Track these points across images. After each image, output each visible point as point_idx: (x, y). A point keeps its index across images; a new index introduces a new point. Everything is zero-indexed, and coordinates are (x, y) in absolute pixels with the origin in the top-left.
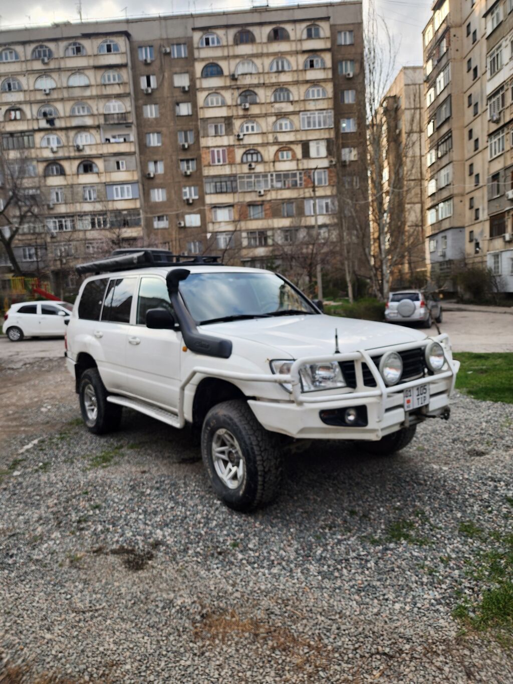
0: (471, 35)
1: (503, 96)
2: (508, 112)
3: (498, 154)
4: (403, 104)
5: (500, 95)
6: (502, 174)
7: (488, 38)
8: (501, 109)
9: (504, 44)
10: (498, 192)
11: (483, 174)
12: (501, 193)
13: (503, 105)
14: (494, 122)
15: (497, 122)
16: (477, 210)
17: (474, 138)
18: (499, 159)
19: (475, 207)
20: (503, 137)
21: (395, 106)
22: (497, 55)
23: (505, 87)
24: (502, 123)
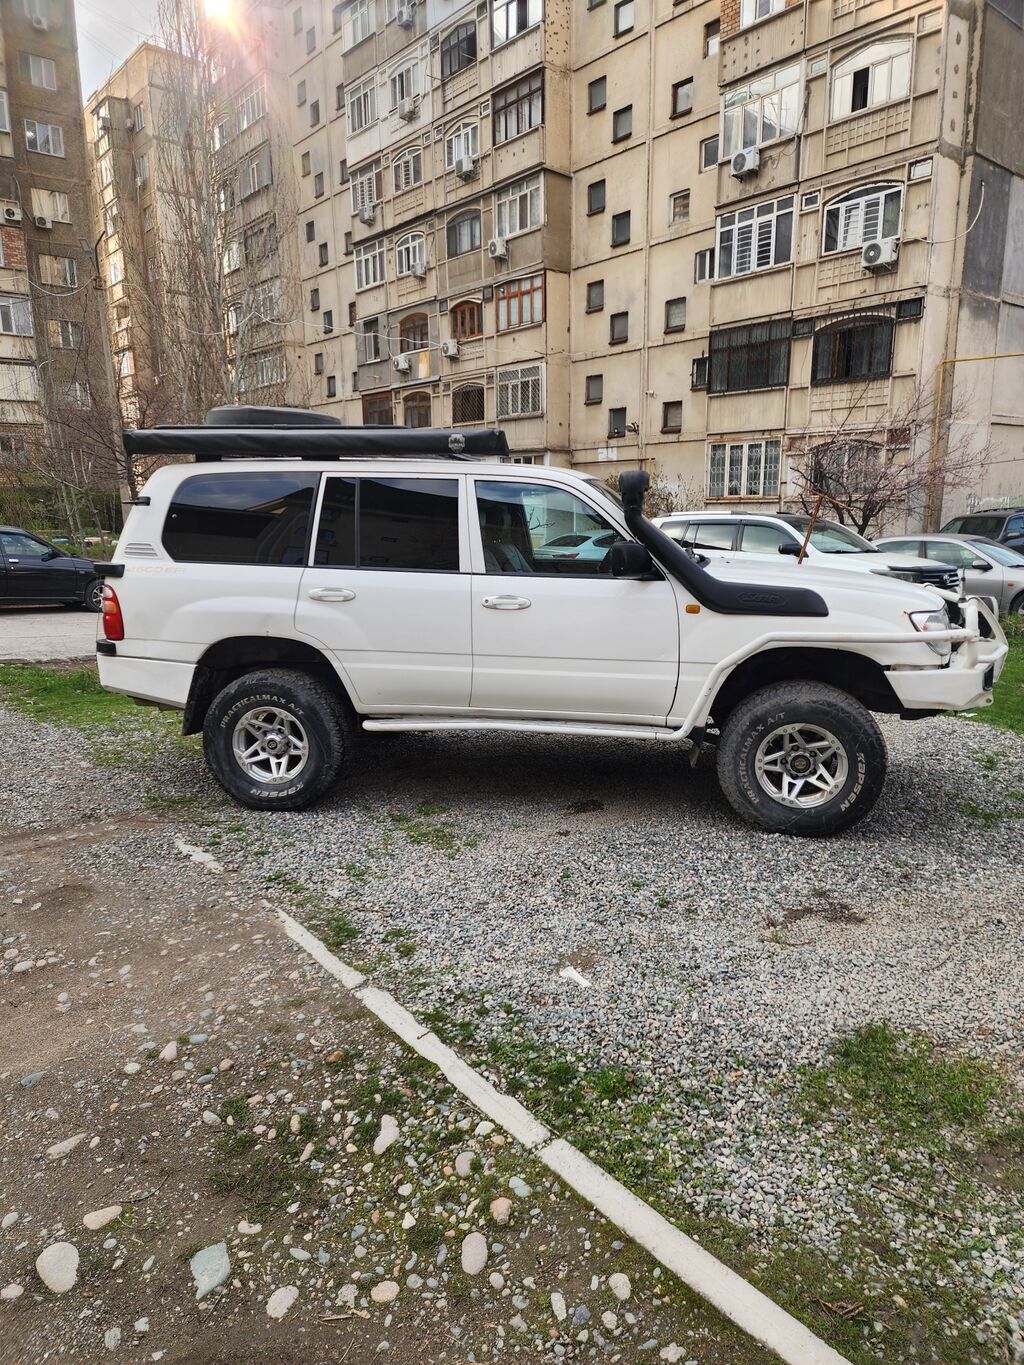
0: (303, 35)
1: (379, 176)
2: (389, 210)
3: (372, 284)
4: (150, 125)
5: (372, 174)
6: (382, 321)
7: (345, 56)
8: (376, 202)
9: (378, 79)
10: (377, 353)
11: (340, 314)
12: (383, 356)
13: (379, 196)
14: (364, 222)
15: (370, 223)
16: (331, 378)
17: (319, 240)
18: (375, 293)
19: (327, 373)
20: (381, 254)
21: (129, 123)
22: (365, 95)
23: (383, 163)
24: (378, 229)
